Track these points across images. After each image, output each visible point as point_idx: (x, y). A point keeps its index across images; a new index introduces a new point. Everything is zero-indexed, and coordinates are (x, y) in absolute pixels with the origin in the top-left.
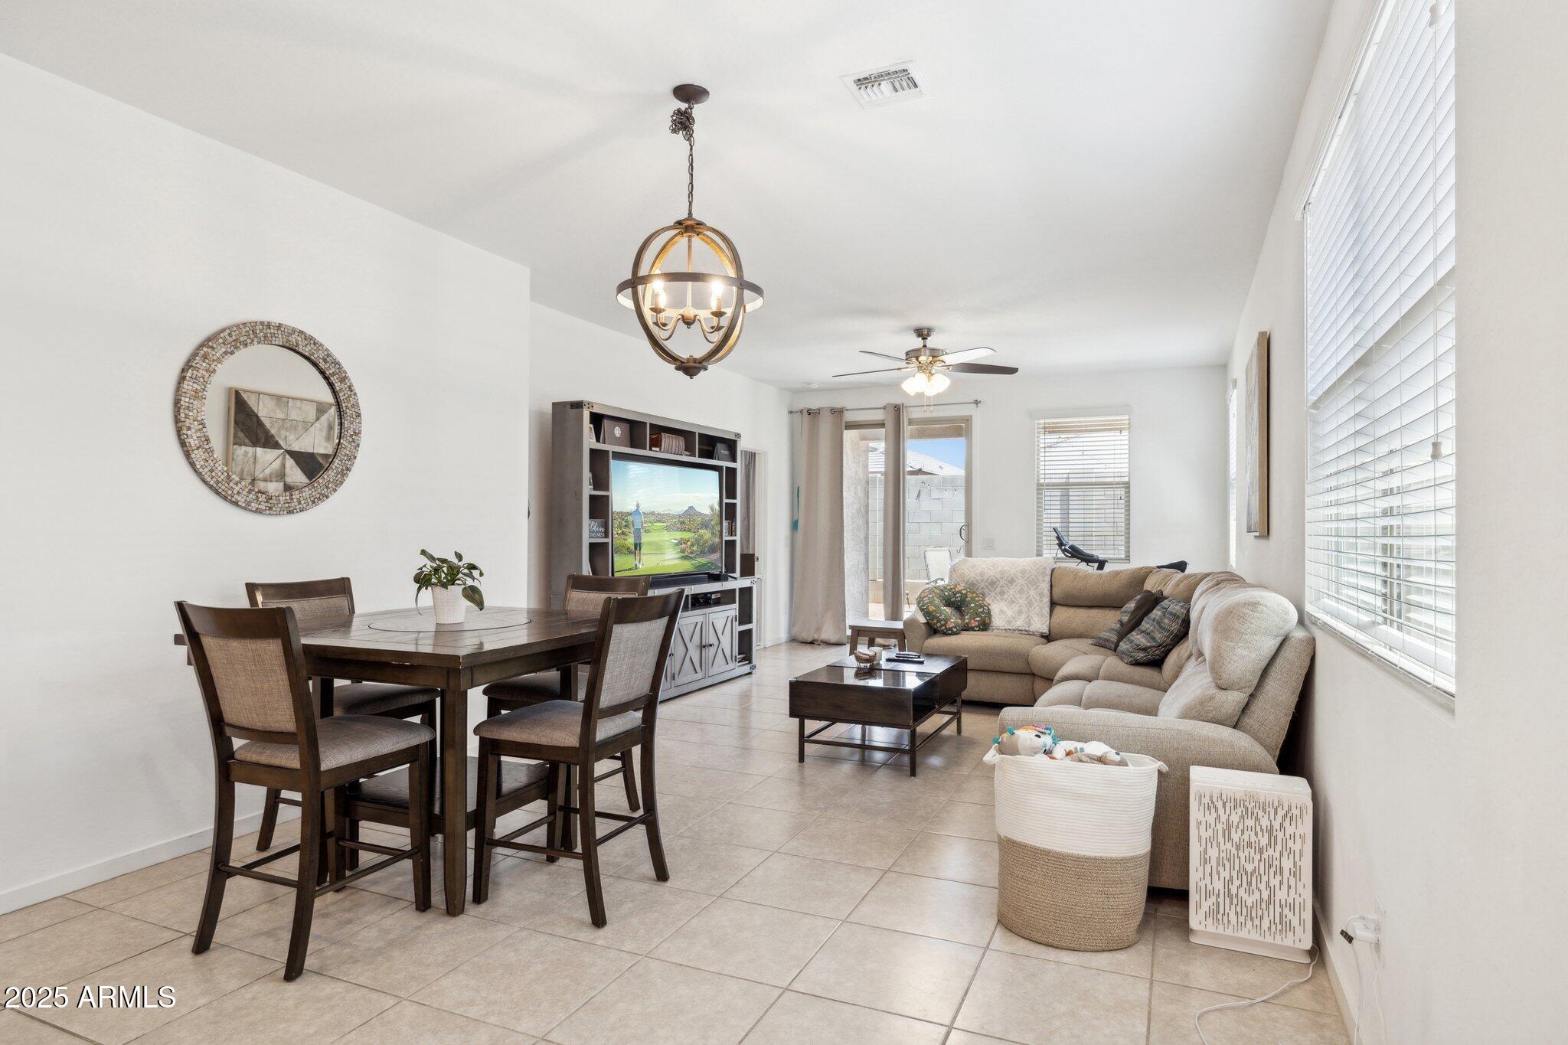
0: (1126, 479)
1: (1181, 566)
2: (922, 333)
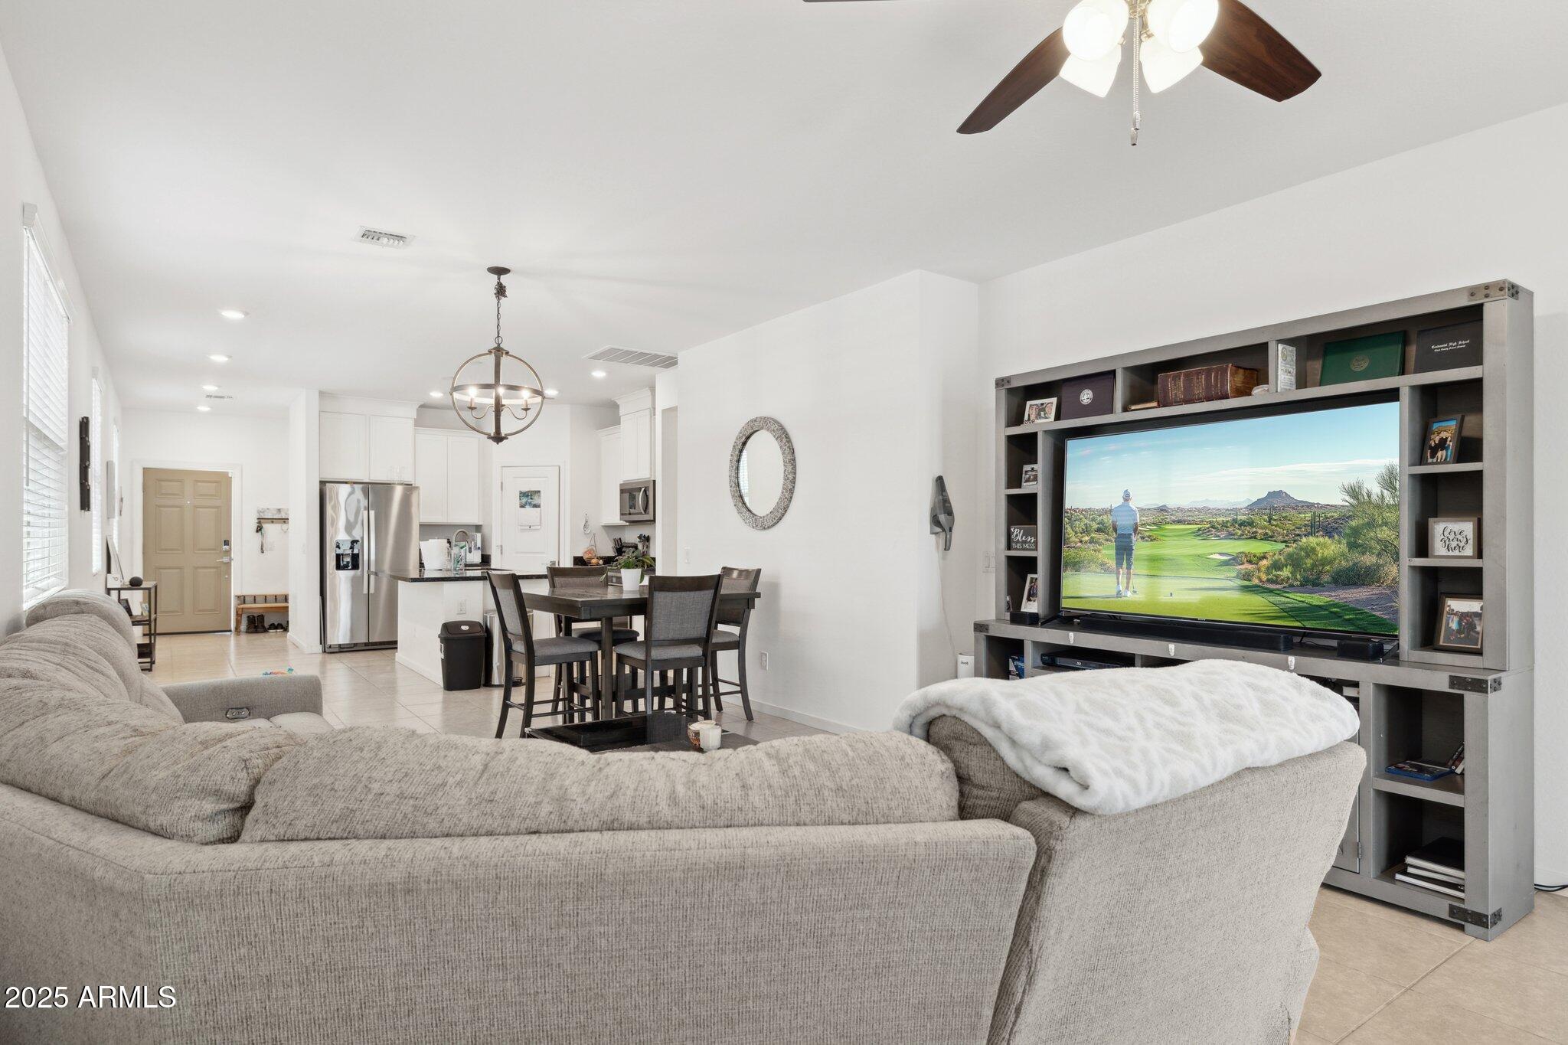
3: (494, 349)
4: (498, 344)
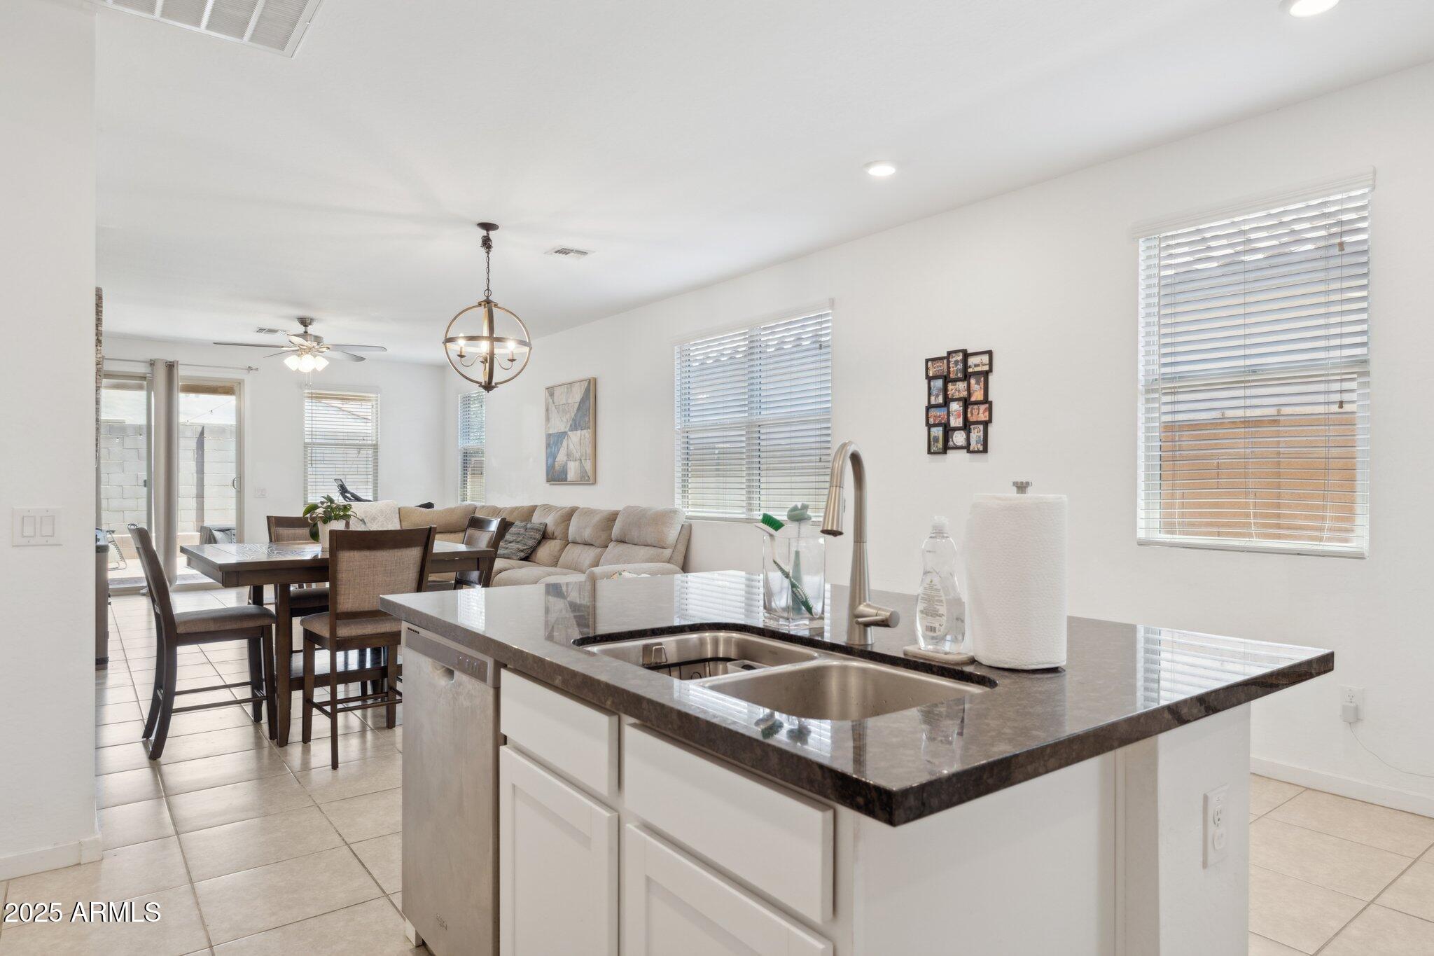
0: (374, 442)
1: (429, 506)
2: (304, 322)
3: (484, 301)
4: (488, 297)
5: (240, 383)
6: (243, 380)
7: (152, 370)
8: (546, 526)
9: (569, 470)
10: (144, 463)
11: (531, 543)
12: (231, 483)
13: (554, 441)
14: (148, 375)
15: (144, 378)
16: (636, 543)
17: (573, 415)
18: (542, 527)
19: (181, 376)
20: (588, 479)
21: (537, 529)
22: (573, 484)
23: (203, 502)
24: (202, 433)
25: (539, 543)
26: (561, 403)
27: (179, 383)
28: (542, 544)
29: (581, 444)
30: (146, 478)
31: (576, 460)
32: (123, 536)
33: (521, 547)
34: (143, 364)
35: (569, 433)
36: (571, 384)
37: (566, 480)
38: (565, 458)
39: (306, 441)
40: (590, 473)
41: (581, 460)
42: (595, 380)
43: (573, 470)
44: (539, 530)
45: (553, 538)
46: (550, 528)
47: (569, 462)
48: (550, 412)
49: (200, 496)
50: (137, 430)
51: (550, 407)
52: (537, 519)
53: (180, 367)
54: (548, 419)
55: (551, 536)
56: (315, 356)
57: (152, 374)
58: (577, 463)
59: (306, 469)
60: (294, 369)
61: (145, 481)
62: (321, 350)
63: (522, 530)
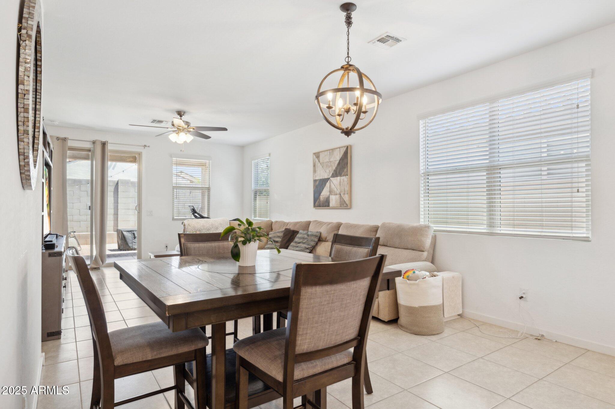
0: (207, 186)
2: (180, 113)
4: (348, 62)
5: (140, 154)
6: (142, 152)
7: (94, 146)
8: (321, 233)
9: (331, 201)
10: (90, 198)
11: (313, 244)
12: (135, 208)
13: (320, 185)
14: (92, 149)
15: (90, 151)
16: (396, 247)
17: (334, 168)
18: (318, 234)
19: (109, 150)
20: (345, 205)
21: (315, 236)
22: (334, 208)
23: (118, 217)
24: (117, 184)
25: (317, 244)
26: (325, 161)
27: (108, 154)
28: (319, 244)
29: (340, 185)
30: (90, 205)
31: (336, 195)
32: (80, 233)
33: (307, 247)
34: (88, 143)
35: (331, 178)
36: (333, 150)
37: (328, 206)
38: (328, 194)
39: (174, 185)
40: (348, 202)
41: (340, 194)
42: (351, 146)
43: (334, 200)
44: (317, 236)
45: (325, 240)
46: (324, 235)
47: (331, 196)
48: (316, 167)
49: (116, 214)
50: (87, 182)
51: (316, 164)
52: (312, 229)
53: (109, 145)
54: (315, 171)
55: (324, 240)
56: (186, 134)
57: (94, 148)
58: (338, 196)
59: (173, 200)
60: (174, 141)
61: (90, 207)
62: (189, 130)
63: (306, 236)
